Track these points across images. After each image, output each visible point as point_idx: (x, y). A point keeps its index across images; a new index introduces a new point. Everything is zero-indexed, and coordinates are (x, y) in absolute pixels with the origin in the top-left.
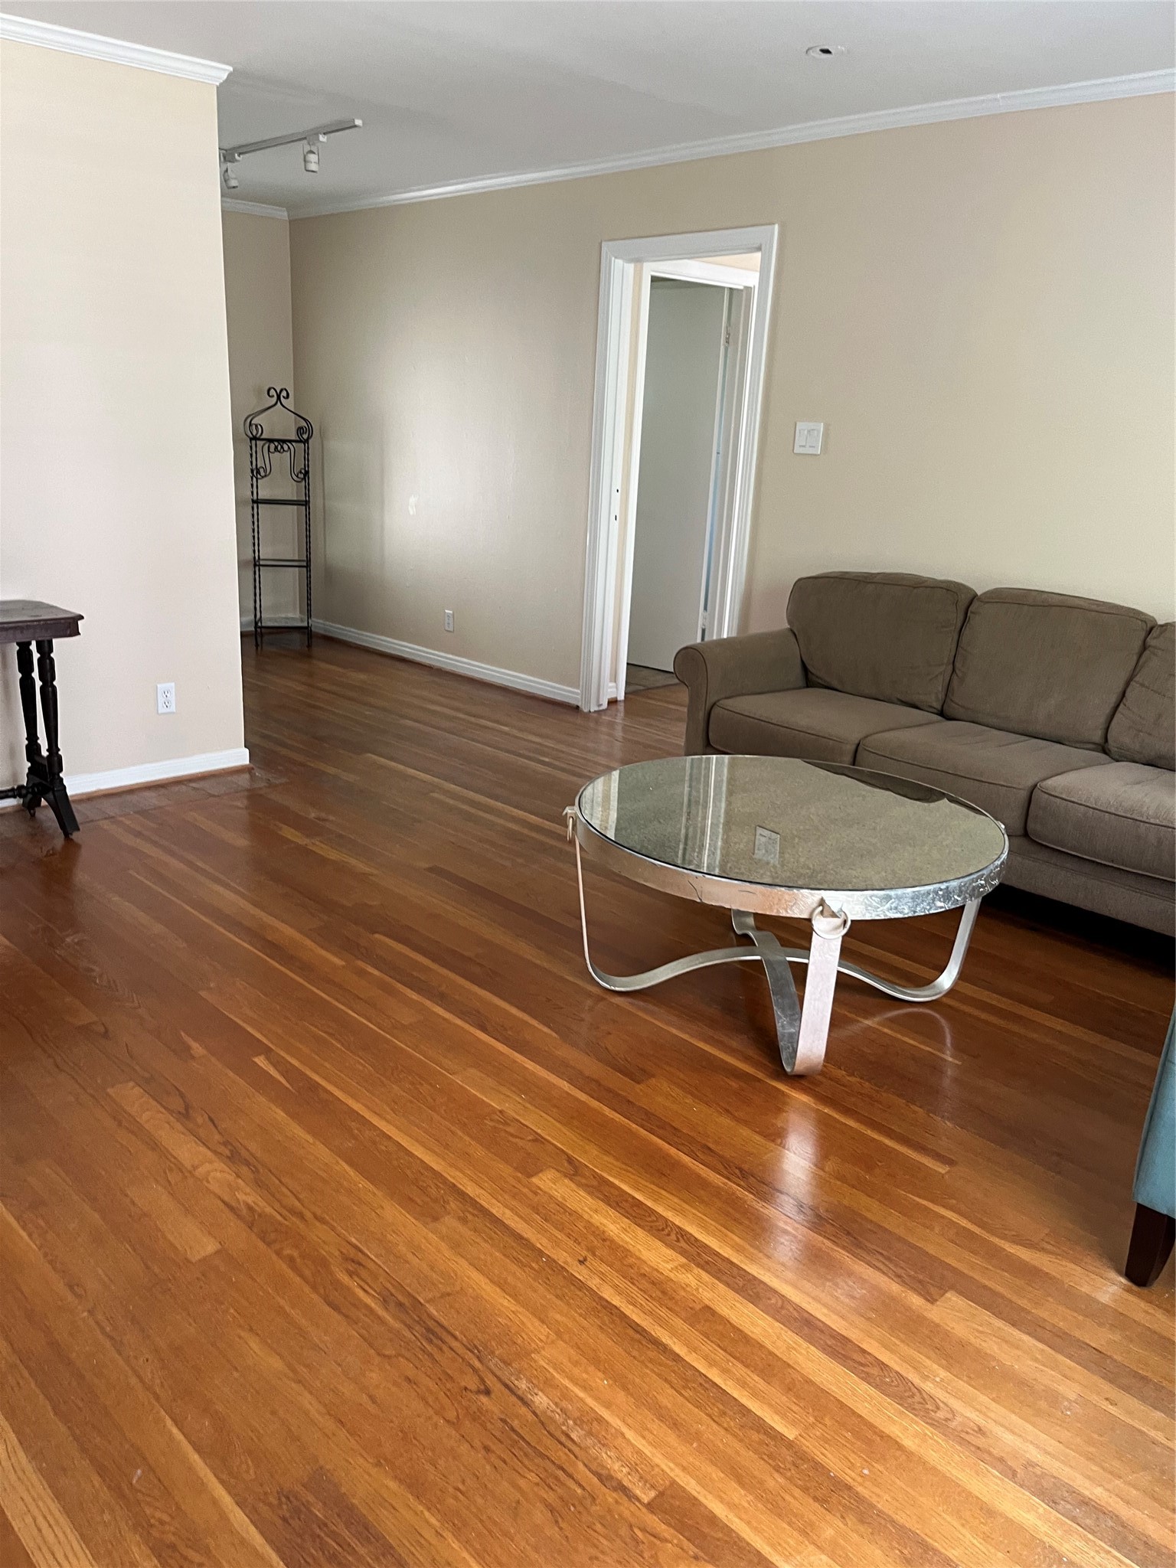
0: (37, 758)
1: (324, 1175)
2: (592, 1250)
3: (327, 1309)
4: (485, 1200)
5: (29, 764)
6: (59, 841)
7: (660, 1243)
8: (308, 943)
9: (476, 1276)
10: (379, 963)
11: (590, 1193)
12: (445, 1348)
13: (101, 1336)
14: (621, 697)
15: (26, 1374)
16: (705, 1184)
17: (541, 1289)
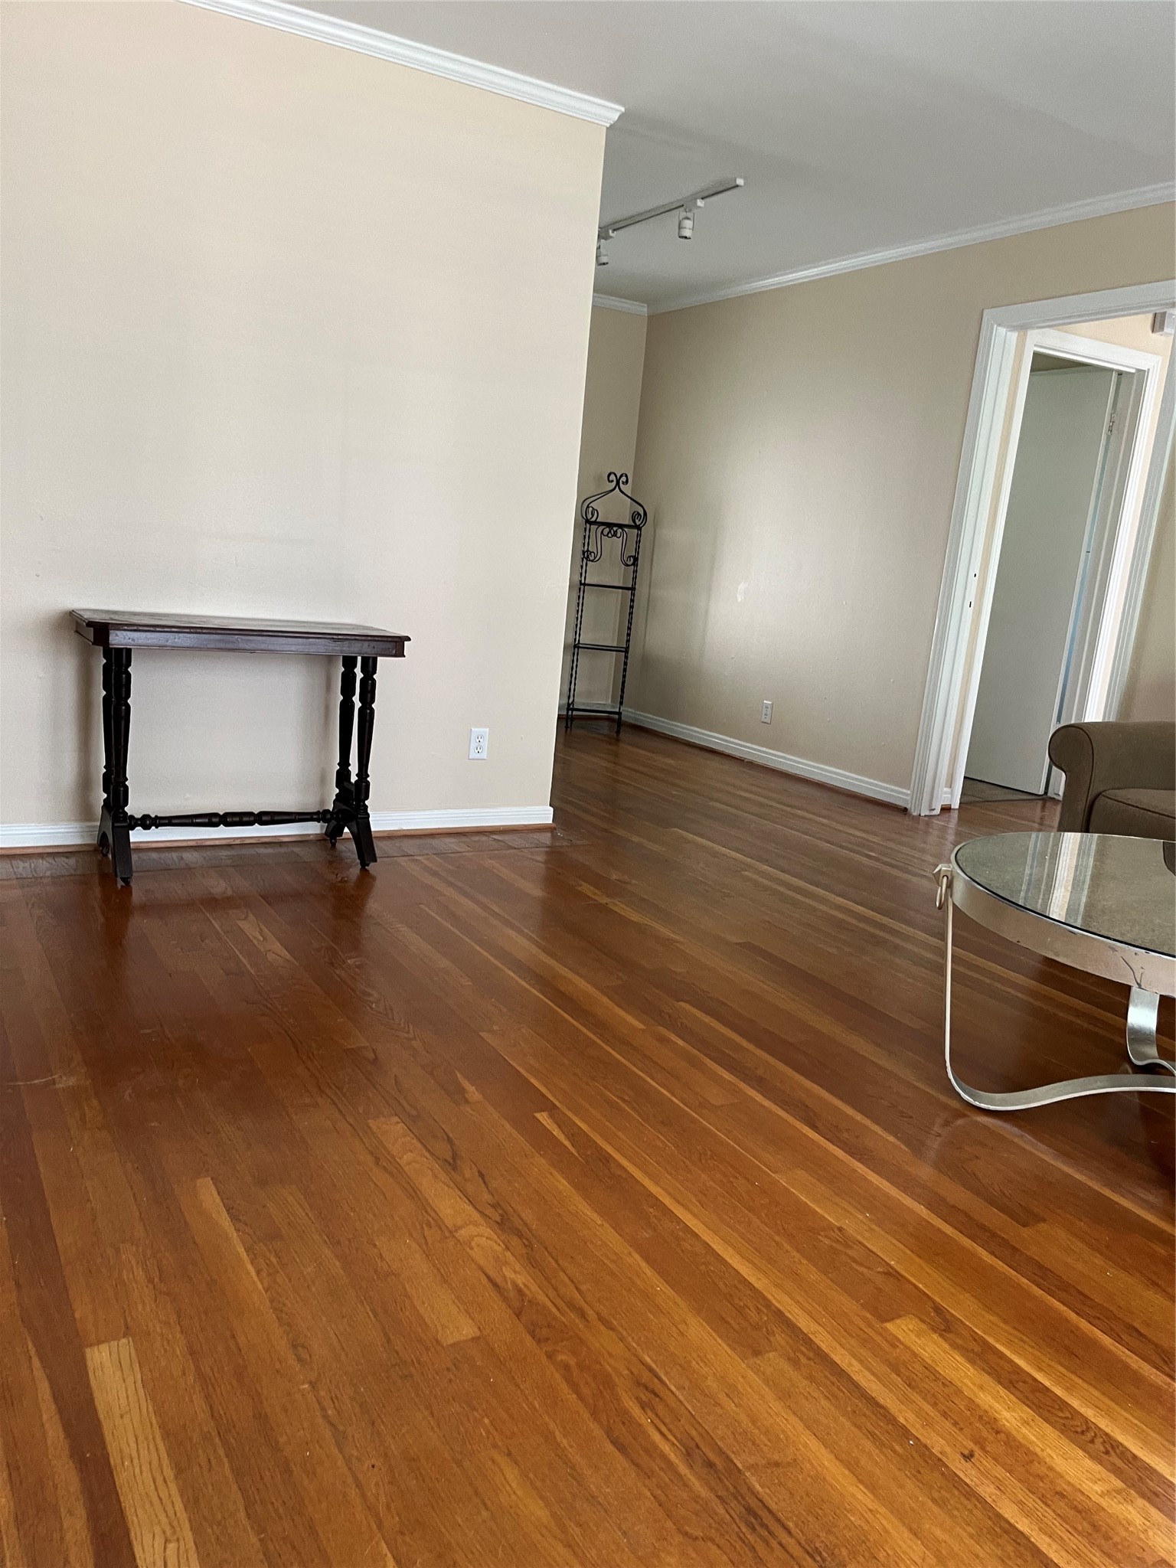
0: (346, 784)
1: (612, 1266)
2: (980, 1443)
3: (610, 1447)
4: (823, 1340)
5: (337, 791)
6: (355, 871)
7: (1081, 1453)
8: (605, 1000)
9: (814, 1444)
10: (684, 1032)
11: (972, 1361)
12: (774, 1543)
13: (320, 1421)
14: (956, 805)
15: (221, 1452)
16: (1137, 1379)
17: (910, 1485)
